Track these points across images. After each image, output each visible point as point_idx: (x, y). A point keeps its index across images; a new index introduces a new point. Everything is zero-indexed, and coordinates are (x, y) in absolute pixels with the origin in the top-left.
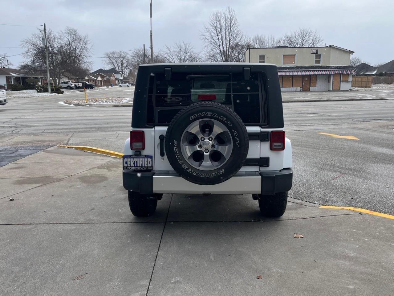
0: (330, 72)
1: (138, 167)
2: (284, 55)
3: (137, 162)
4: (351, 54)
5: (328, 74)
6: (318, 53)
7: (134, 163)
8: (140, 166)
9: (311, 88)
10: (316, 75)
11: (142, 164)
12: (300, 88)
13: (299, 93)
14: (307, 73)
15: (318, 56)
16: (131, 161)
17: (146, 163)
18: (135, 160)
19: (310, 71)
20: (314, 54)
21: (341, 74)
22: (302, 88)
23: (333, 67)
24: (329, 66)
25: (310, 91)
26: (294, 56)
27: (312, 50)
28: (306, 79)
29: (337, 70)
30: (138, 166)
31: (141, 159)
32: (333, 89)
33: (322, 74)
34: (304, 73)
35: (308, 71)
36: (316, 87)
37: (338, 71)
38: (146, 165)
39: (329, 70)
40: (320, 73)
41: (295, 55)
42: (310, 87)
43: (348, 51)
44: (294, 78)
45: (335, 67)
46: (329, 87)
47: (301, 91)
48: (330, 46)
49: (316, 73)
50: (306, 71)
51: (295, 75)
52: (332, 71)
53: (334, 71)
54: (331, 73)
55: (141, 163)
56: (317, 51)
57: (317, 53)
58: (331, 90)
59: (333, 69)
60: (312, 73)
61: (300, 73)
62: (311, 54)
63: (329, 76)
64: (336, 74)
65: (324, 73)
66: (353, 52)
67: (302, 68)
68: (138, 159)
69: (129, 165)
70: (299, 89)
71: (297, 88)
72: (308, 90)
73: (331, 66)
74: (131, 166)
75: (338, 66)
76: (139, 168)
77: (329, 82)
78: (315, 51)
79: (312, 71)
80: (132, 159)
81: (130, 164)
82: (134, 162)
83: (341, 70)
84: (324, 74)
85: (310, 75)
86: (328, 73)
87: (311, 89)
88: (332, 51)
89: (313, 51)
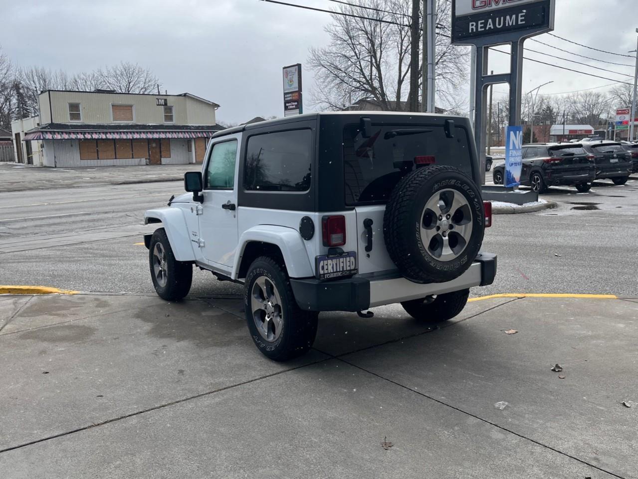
0: (191, 135)
1: (338, 272)
2: (113, 106)
3: (336, 264)
4: (216, 108)
5: (187, 138)
6: (168, 105)
7: (333, 268)
8: (341, 270)
9: (162, 159)
10: (169, 139)
11: (343, 267)
12: (146, 159)
13: (144, 167)
14: (156, 136)
15: (168, 109)
16: (329, 264)
17: (348, 264)
18: (335, 261)
19: (160, 132)
20: (162, 105)
21: (205, 138)
22: (149, 159)
23: (193, 126)
24: (187, 126)
25: (162, 163)
26: (130, 108)
27: (158, 99)
28: (154, 145)
29: (199, 132)
30: (338, 270)
31: (341, 260)
32: (197, 160)
33: (178, 138)
34: (150, 136)
35: (157, 132)
36: (170, 157)
37: (201, 133)
38: (348, 268)
39: (187, 132)
40: (175, 136)
41: (131, 106)
42: (161, 157)
43: (211, 103)
44: (134, 144)
45: (196, 127)
46: (190, 157)
47: (147, 165)
48: (185, 95)
49: (169, 136)
50: (154, 132)
51: (136, 139)
52: (192, 133)
53: (195, 133)
54: (191, 137)
55: (342, 265)
56: (166, 100)
57: (166, 104)
58: (194, 162)
59: (193, 129)
60: (163, 136)
61: (143, 136)
62: (157, 105)
63: (188, 141)
64: (199, 137)
65: (181, 136)
66: (218, 106)
67: (144, 127)
68: (338, 260)
69: (326, 272)
70: (145, 162)
71: (140, 160)
72: (158, 163)
73: (190, 125)
74: (329, 272)
75: (199, 126)
76: (340, 274)
77: (190, 150)
78: (163, 101)
79: (163, 132)
80: (330, 261)
81: (327, 269)
82: (333, 265)
83: (205, 132)
84: (181, 138)
85: (159, 140)
86: (187, 136)
87: (164, 160)
88: (189, 103)
89: (160, 100)
